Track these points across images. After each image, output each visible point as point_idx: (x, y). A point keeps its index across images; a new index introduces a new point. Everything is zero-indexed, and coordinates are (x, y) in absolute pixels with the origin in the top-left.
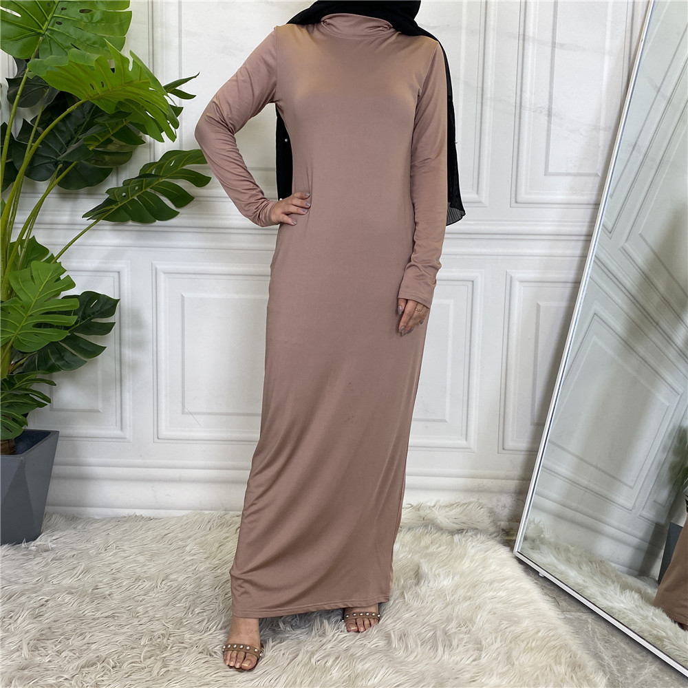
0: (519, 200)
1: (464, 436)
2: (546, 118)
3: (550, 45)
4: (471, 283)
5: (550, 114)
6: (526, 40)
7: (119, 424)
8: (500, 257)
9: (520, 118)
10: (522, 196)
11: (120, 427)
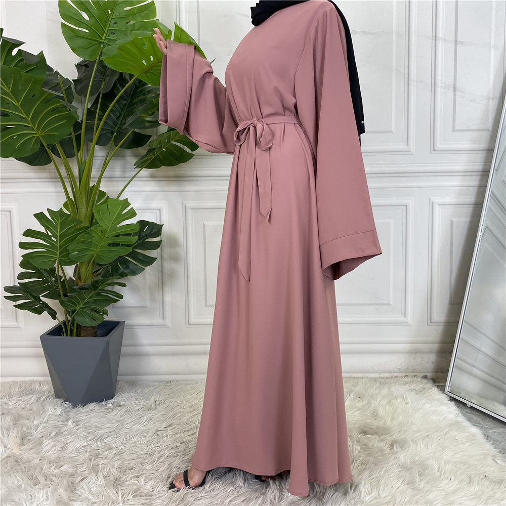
0: (435, 149)
1: (404, 314)
2: (453, 92)
3: (454, 42)
4: (405, 207)
5: (455, 90)
6: (437, 40)
7: (161, 315)
8: (424, 189)
9: (435, 93)
10: (439, 146)
11: (162, 317)
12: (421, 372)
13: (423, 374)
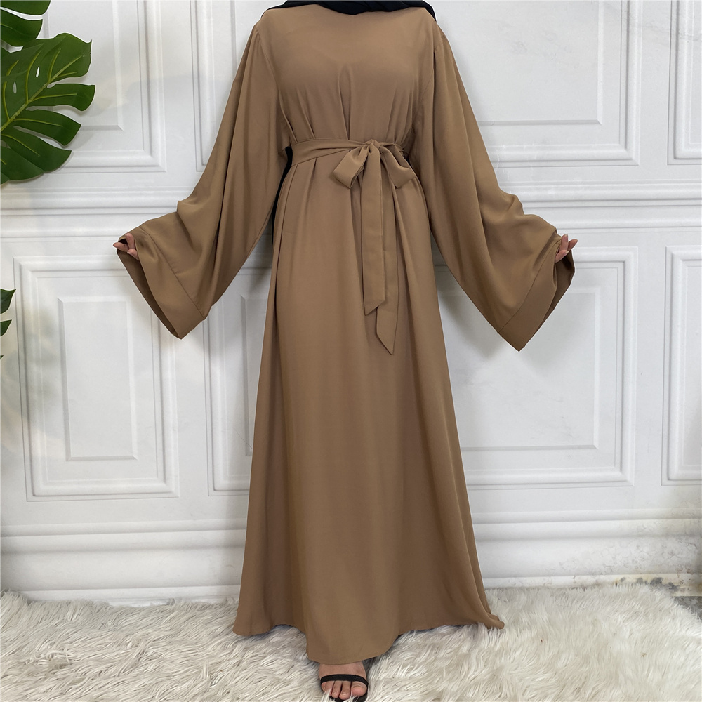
0: (678, 156)
1: (618, 465)
4: (622, 264)
7: (161, 474)
8: (656, 230)
9: (677, 49)
10: (683, 150)
11: (162, 477)
12: (650, 573)
13: (655, 576)
